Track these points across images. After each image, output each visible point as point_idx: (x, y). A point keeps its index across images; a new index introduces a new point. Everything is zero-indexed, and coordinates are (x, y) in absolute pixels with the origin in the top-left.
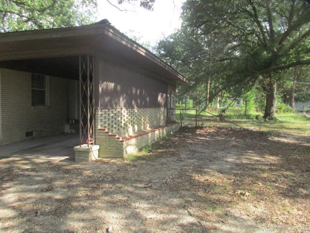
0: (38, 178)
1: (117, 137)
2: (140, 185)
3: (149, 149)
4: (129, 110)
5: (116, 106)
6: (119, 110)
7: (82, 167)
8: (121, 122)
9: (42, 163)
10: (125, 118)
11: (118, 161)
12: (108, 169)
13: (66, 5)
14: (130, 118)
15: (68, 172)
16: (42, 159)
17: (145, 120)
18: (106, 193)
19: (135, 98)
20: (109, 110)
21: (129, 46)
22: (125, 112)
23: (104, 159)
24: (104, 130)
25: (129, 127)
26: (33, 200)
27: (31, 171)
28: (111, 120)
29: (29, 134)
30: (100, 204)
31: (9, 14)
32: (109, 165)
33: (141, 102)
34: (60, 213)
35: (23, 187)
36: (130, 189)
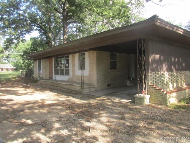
0: (116, 111)
1: (162, 91)
2: (182, 127)
3: (187, 101)
4: (169, 72)
5: (160, 70)
6: (163, 73)
7: (140, 108)
8: (164, 81)
9: (117, 102)
10: (167, 78)
11: (164, 107)
12: (157, 112)
13: (126, 11)
14: (170, 78)
15: (131, 109)
16: (117, 100)
17: (182, 80)
18: (158, 128)
19: (174, 64)
20: (156, 72)
21: (171, 29)
22: (166, 74)
23: (154, 105)
24: (153, 85)
25: (170, 84)
26: (115, 123)
27: (112, 106)
28: (157, 79)
29: (109, 85)
30: (155, 135)
31: (98, 22)
32: (157, 109)
33: (178, 67)
34: (131, 134)
35: (110, 115)
36: (175, 128)
